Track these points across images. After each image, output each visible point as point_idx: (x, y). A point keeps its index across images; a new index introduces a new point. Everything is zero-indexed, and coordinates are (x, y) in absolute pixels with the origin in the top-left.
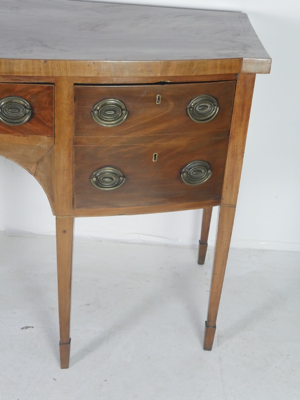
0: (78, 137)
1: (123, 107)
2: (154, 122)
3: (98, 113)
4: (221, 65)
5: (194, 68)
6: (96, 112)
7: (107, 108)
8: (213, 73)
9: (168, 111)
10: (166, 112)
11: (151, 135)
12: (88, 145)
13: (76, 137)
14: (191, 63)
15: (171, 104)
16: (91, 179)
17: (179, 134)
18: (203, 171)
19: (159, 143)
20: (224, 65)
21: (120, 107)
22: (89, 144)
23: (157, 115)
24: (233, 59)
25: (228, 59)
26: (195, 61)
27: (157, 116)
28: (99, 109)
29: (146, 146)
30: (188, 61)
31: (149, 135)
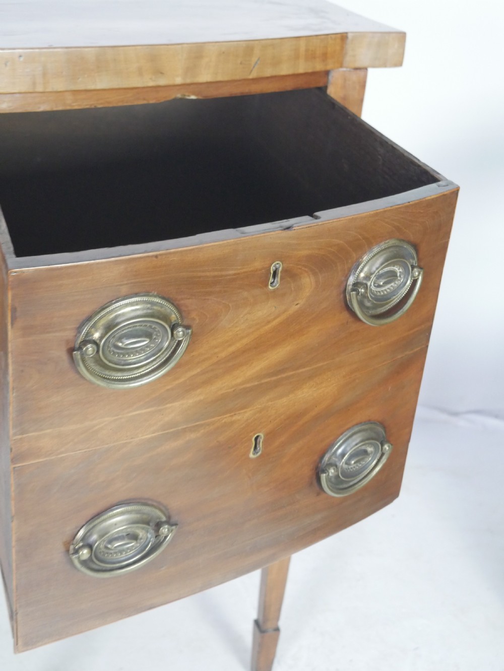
0: (24, 436)
1: (174, 317)
2: (260, 346)
3: (98, 351)
4: (307, 50)
5: (254, 59)
6: (90, 348)
7: (123, 330)
8: (290, 72)
9: (298, 306)
10: (294, 308)
11: (248, 385)
12: (62, 453)
13: (21, 438)
14: (248, 48)
15: (308, 282)
16: (74, 557)
17: (321, 364)
18: (370, 449)
19: (270, 403)
20: (312, 51)
21: (165, 318)
22: (63, 449)
23: (269, 322)
24: (329, 36)
25: (320, 37)
26: (256, 42)
27: (267, 328)
28: (101, 338)
29: (234, 418)
30: (241, 43)
31: (242, 387)
